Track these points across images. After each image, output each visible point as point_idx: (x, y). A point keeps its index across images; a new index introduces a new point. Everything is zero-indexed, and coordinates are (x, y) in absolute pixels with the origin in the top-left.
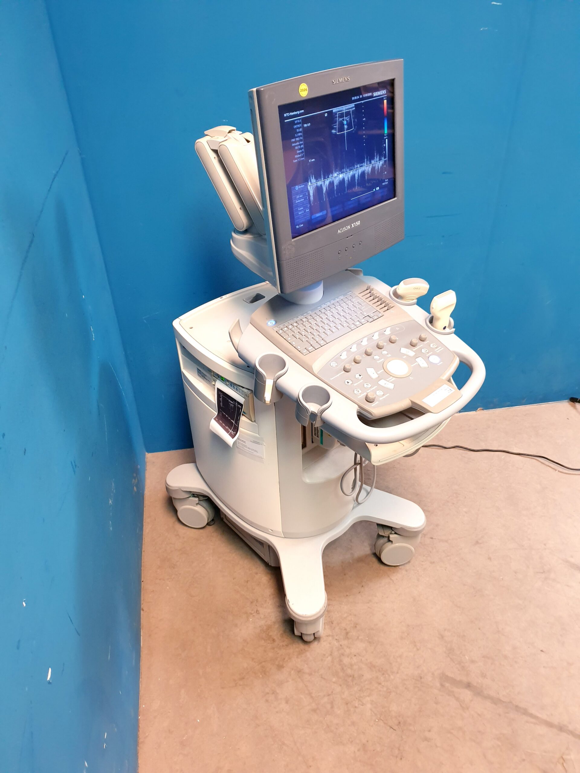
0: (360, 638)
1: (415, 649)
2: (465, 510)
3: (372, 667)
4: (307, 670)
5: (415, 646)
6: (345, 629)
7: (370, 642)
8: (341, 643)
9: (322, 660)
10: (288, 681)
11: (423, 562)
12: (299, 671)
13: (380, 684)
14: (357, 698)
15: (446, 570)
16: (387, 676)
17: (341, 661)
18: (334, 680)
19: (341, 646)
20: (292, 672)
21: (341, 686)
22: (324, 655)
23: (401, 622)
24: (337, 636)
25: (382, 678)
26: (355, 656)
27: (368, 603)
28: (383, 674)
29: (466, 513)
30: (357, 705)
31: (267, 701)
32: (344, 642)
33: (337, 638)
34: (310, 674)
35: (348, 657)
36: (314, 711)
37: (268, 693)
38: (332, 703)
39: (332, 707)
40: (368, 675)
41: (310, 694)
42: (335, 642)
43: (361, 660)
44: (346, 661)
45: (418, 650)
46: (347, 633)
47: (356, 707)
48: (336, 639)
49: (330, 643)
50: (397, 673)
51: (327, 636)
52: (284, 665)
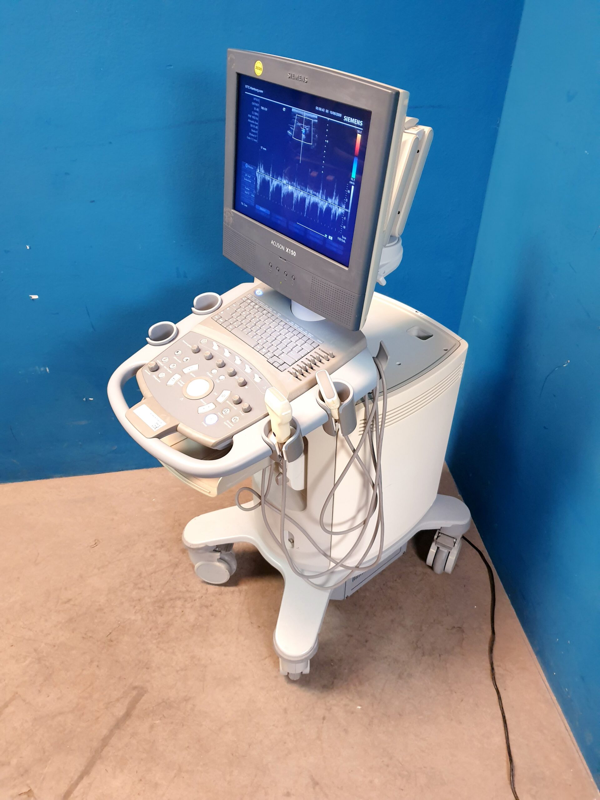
0: (200, 618)
1: (178, 669)
2: (376, 781)
3: (168, 625)
4: (176, 571)
5: (182, 670)
6: (211, 605)
7: (194, 626)
8: (198, 600)
9: (184, 583)
10: (170, 556)
11: (288, 699)
12: (176, 565)
13: (151, 630)
14: (142, 608)
15: (274, 725)
16: (157, 637)
17: (180, 598)
18: (163, 592)
19: (195, 600)
20: (177, 560)
21: (157, 596)
22: (188, 586)
23: (211, 660)
24: (206, 597)
25: (156, 632)
26: (183, 611)
27: (238, 630)
28: (159, 634)
29: (371, 782)
30: (136, 608)
31: (157, 541)
32: (197, 604)
33: (204, 597)
34: (172, 574)
35: (182, 605)
36: (140, 575)
37: (163, 542)
38: (143, 588)
39: (139, 588)
40: (160, 620)
41: (155, 572)
42: (199, 595)
43: (177, 616)
44: (179, 603)
45: (177, 671)
46: (207, 607)
47: (135, 607)
48: (202, 597)
49: (199, 591)
50: (157, 647)
51: (207, 589)
52: (185, 554)
